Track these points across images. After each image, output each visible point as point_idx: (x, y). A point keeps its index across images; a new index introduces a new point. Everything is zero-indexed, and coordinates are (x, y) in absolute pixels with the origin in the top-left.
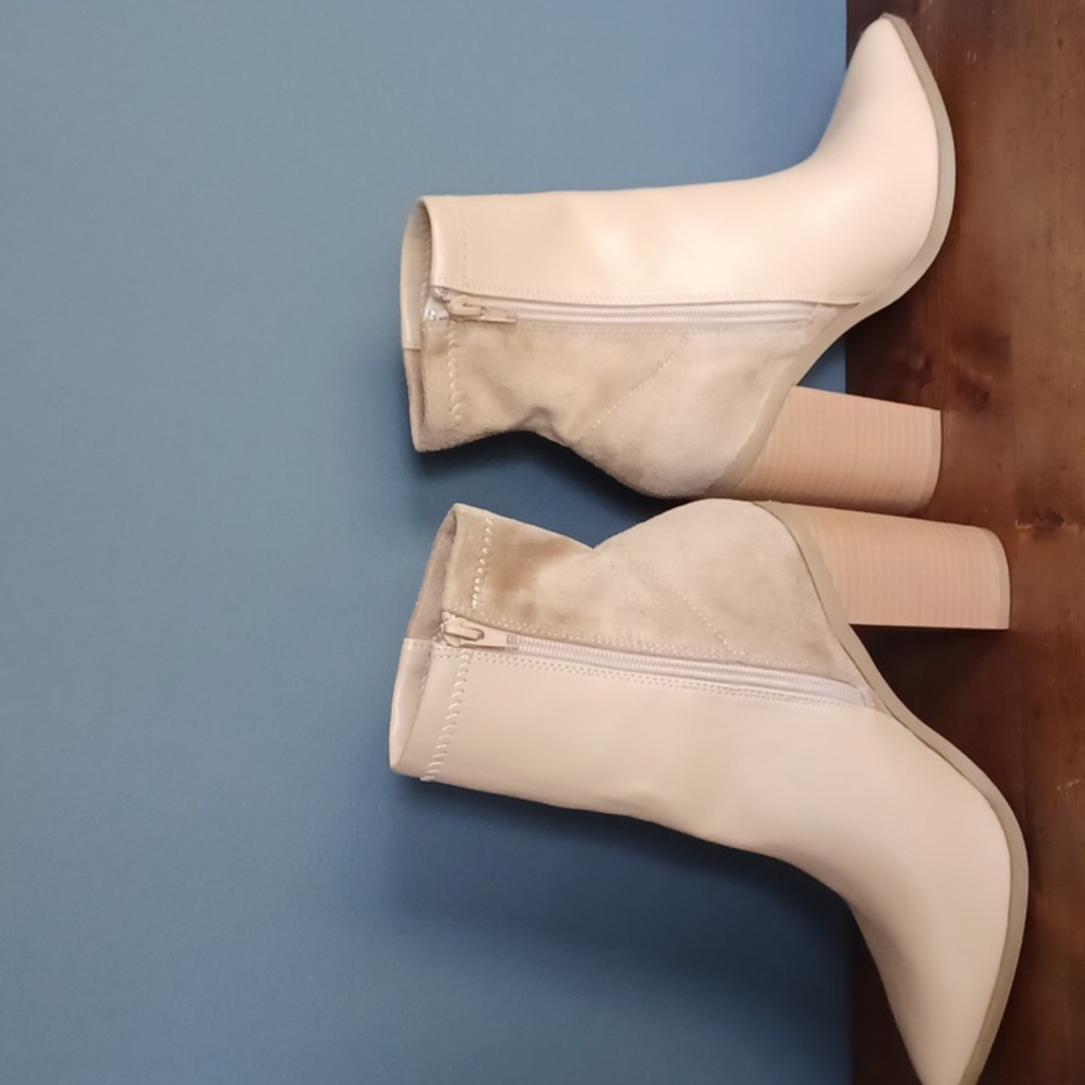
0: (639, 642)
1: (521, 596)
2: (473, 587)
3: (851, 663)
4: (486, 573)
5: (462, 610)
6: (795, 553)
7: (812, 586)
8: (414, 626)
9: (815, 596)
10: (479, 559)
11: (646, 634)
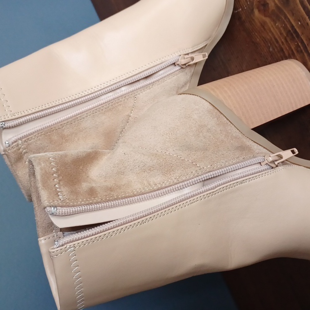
0: (156, 185)
1: (85, 186)
2: (56, 190)
3: (260, 147)
4: (60, 181)
5: (56, 203)
6: (211, 107)
7: (225, 119)
8: (40, 231)
9: (229, 123)
10: (53, 175)
11: (157, 179)
